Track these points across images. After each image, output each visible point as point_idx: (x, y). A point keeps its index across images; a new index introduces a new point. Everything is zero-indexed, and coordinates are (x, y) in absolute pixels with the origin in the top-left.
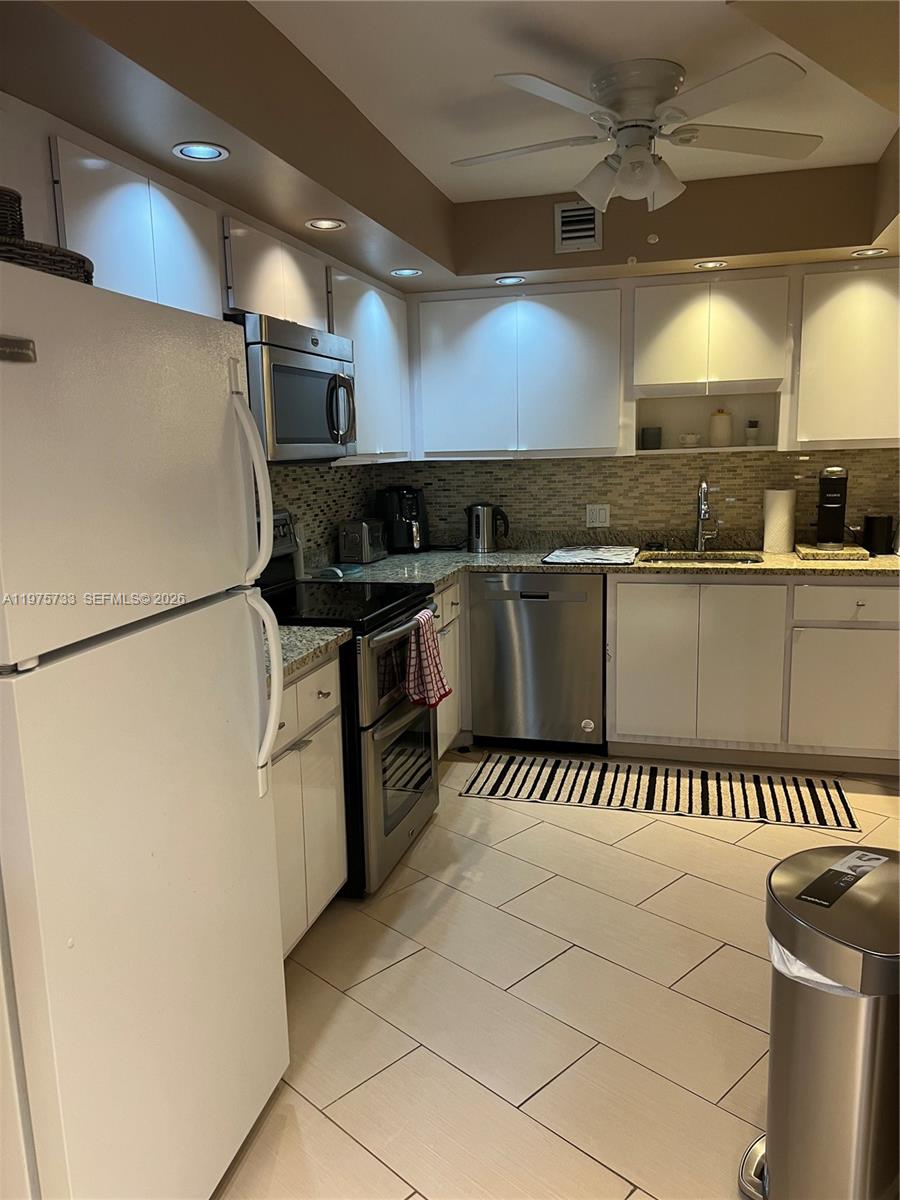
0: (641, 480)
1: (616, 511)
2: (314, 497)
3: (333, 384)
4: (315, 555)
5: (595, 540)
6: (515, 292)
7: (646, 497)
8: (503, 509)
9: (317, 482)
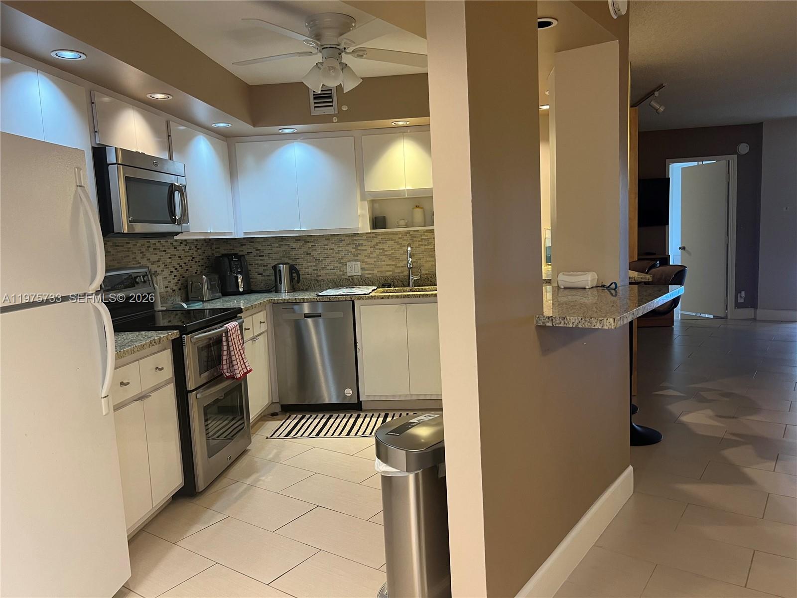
0: (377, 247)
1: (364, 266)
2: (169, 260)
3: (171, 189)
4: (171, 296)
5: (353, 282)
6: (294, 137)
7: (380, 257)
8: (297, 267)
9: (172, 251)
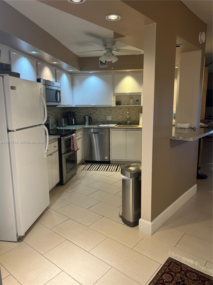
0: (117, 111)
1: (113, 117)
2: (53, 113)
3: (57, 91)
4: (53, 125)
5: (109, 123)
6: (92, 74)
7: (118, 115)
8: (91, 117)
9: (53, 110)
